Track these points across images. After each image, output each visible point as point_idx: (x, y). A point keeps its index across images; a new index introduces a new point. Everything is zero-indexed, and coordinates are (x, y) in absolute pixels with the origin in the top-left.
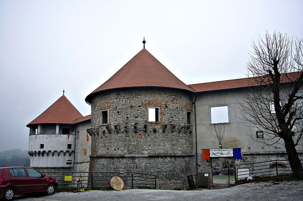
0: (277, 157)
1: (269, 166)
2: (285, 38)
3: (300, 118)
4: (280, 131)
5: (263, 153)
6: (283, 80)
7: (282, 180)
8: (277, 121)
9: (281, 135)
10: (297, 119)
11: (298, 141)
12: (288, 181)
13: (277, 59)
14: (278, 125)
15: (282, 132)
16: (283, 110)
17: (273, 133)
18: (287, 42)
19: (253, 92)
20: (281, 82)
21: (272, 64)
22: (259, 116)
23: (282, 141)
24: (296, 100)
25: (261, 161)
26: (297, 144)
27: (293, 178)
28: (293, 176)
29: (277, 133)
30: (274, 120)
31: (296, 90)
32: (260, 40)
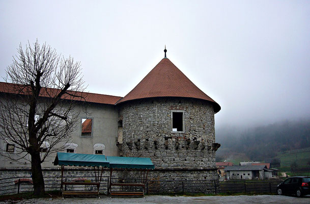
0: (25, 173)
1: (14, 183)
2: (54, 53)
3: (51, 135)
4: (29, 145)
5: (10, 168)
6: (42, 94)
7: (21, 199)
8: (27, 135)
9: (29, 150)
10: (48, 135)
11: (45, 158)
12: (28, 199)
13: (42, 71)
14: (28, 139)
15: (30, 147)
16: (37, 124)
17: (21, 147)
18: (54, 58)
19: (7, 100)
20: (40, 95)
21: (35, 75)
22: (9, 127)
23: (29, 157)
24: (51, 116)
25: (7, 177)
26: (43, 161)
27: (33, 196)
28: (34, 194)
29: (25, 147)
30: (25, 134)
31: (53, 107)
32: (28, 46)
